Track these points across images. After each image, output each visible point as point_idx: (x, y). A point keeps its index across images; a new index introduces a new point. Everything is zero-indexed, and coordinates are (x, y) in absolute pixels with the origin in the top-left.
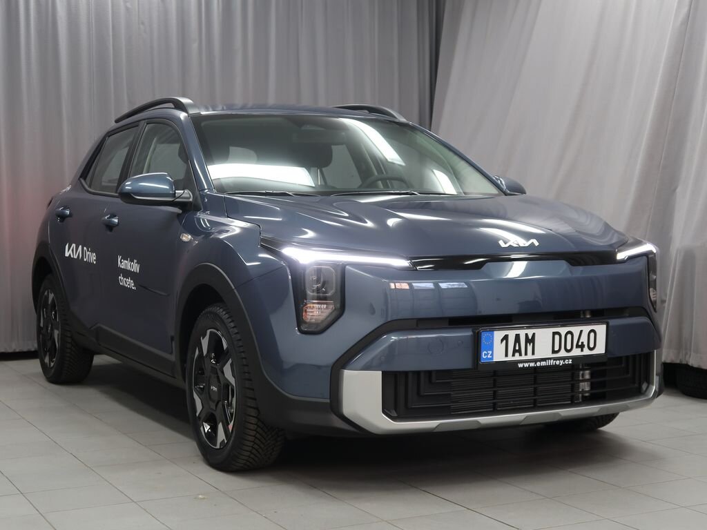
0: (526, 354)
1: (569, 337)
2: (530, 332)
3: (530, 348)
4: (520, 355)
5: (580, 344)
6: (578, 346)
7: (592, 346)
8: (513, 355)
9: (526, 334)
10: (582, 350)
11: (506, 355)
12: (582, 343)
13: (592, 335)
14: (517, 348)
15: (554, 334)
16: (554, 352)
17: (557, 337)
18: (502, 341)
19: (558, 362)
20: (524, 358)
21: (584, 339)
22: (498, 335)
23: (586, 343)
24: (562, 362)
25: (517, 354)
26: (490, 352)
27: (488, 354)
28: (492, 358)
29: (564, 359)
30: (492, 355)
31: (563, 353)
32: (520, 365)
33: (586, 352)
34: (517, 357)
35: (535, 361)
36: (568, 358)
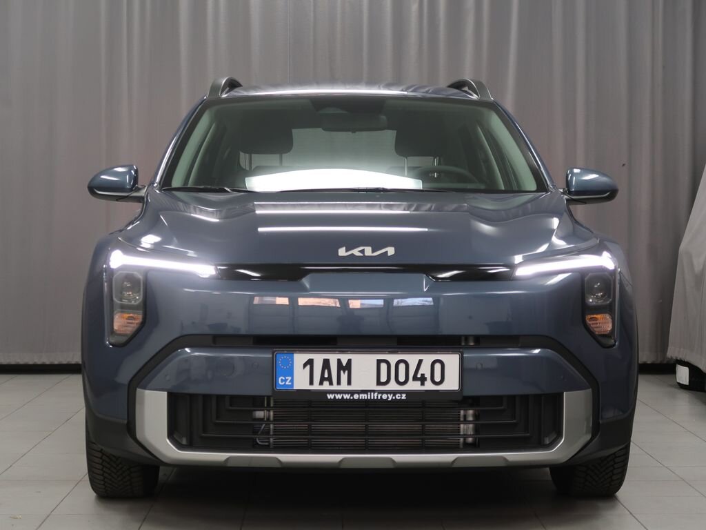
0: (339, 383)
1: (402, 367)
2: (344, 358)
3: (344, 376)
4: (331, 383)
5: (419, 376)
6: (415, 378)
7: (438, 378)
8: (321, 383)
9: (339, 361)
10: (423, 384)
11: (311, 383)
12: (423, 375)
13: (438, 367)
14: (326, 376)
15: (379, 362)
16: (379, 383)
17: (384, 366)
18: (305, 365)
19: (385, 397)
20: (335, 387)
21: (425, 370)
22: (300, 358)
23: (428, 376)
24: (390, 397)
25: (326, 383)
26: (290, 378)
27: (286, 380)
28: (292, 385)
29: (394, 393)
30: (292, 381)
31: (393, 386)
32: (330, 396)
33: (429, 386)
34: (326, 386)
35: (352, 393)
36: (401, 392)
